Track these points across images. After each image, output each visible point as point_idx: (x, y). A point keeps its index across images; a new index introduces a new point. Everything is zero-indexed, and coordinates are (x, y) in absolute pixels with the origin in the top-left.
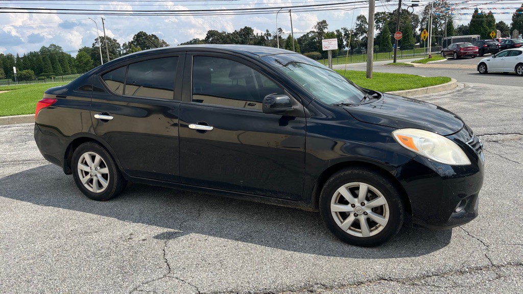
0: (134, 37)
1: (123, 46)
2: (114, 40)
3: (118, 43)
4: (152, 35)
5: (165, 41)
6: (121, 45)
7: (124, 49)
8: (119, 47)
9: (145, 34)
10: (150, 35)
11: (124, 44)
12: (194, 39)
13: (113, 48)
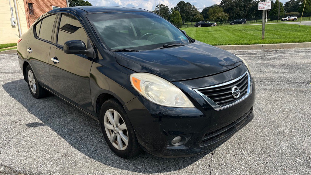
0: (177, 5)
1: (171, 10)
2: (167, 6)
3: (168, 8)
4: (188, 3)
5: (195, 6)
6: (170, 9)
7: (171, 11)
8: (169, 10)
9: (184, 2)
10: (186, 3)
11: (171, 9)
12: (214, 5)
13: (165, 11)
